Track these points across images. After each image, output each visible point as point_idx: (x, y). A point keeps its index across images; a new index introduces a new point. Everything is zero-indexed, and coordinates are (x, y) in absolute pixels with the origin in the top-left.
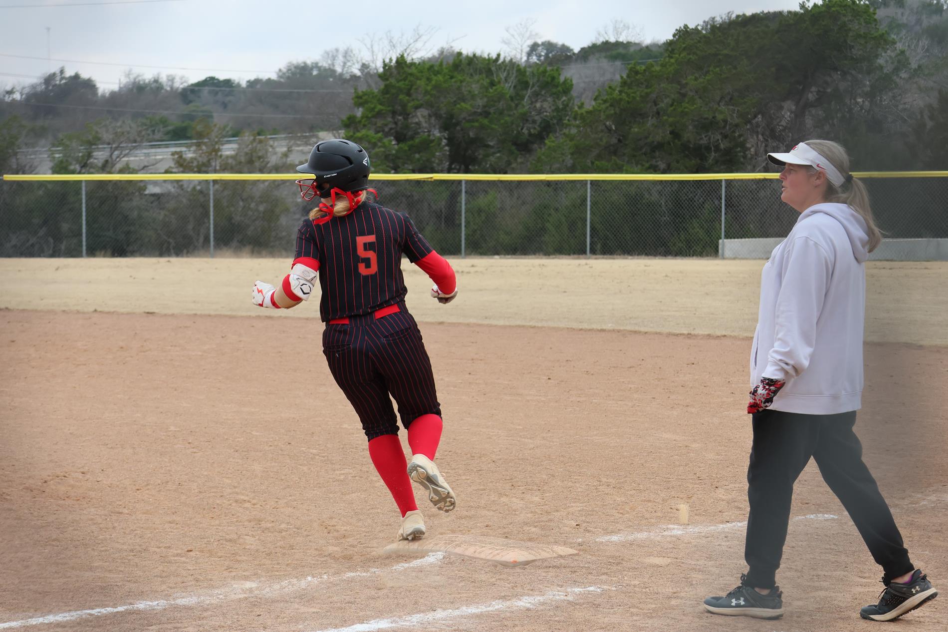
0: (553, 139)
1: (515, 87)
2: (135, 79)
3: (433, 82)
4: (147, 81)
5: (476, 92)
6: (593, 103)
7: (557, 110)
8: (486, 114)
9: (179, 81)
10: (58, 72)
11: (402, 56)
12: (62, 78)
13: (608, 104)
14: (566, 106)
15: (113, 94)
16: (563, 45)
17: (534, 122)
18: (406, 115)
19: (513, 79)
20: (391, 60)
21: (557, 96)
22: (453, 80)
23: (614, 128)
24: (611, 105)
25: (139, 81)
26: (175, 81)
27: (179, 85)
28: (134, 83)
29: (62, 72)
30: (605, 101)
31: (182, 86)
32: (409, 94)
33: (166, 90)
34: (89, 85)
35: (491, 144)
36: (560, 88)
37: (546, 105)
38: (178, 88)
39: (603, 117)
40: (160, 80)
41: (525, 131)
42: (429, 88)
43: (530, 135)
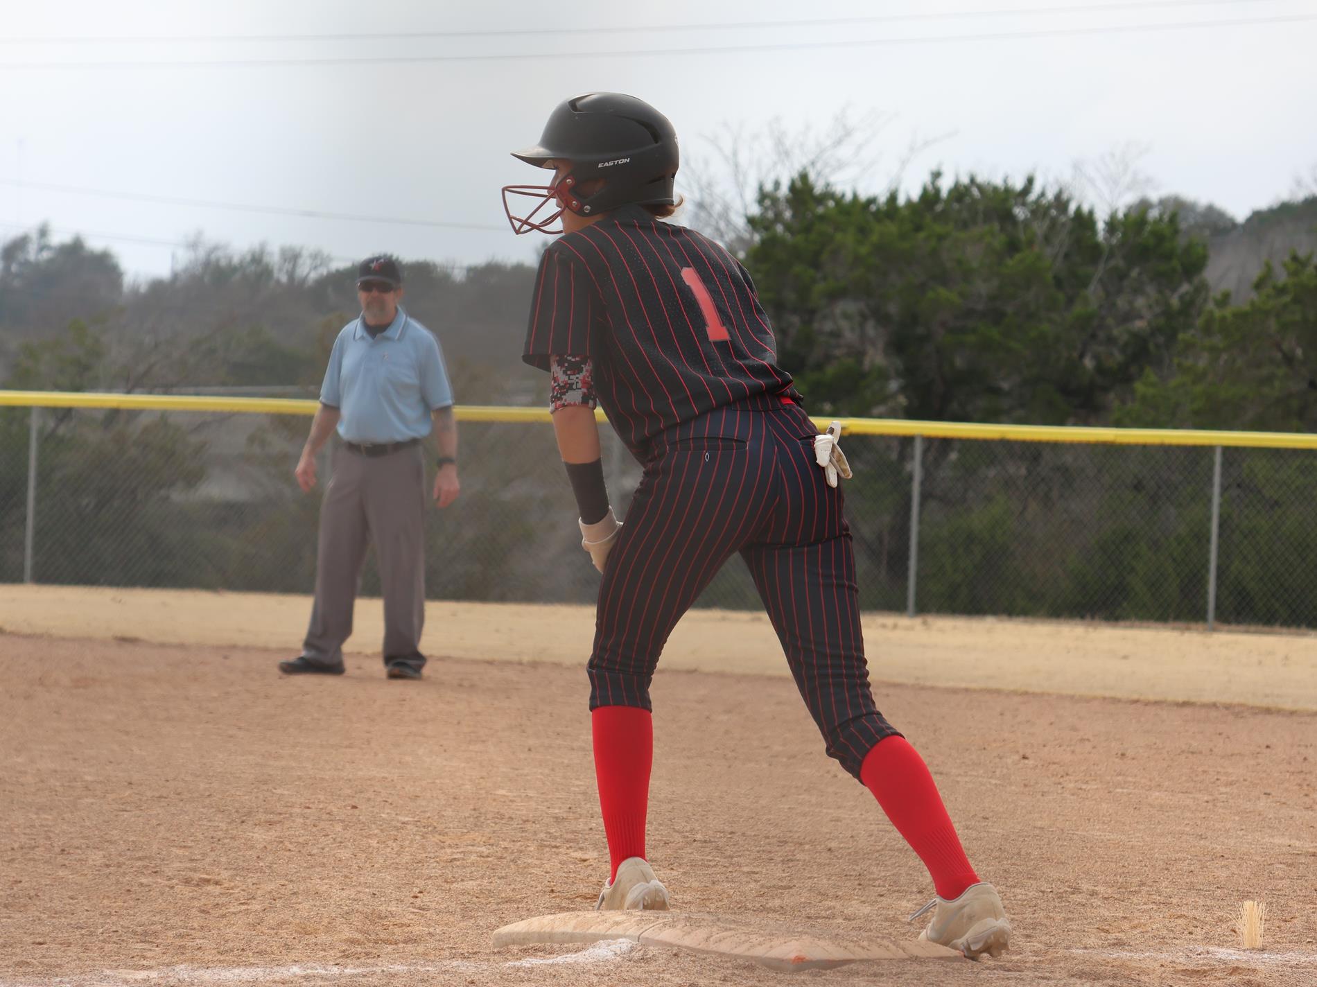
0: (1153, 378)
1: (1067, 256)
2: (209, 253)
3: (874, 238)
4: (236, 260)
5: (975, 265)
6: (1254, 296)
7: (1168, 313)
8: (996, 316)
9: (308, 262)
10: (34, 235)
11: (804, 177)
12: (42, 248)
13: (1287, 299)
14: (1188, 305)
15: (158, 289)
16: (1211, 210)
17: (1111, 340)
18: (810, 314)
19: (1062, 239)
20: (777, 184)
21: (1166, 280)
22: (922, 235)
23: (1299, 352)
24: (1296, 300)
25: (218, 261)
26: (301, 261)
27: (308, 271)
28: (207, 264)
29: (43, 232)
30: (1281, 291)
31: (313, 276)
32: (815, 264)
33: (278, 282)
34: (104, 266)
35: (1005, 386)
36: (1175, 263)
37: (1140, 302)
38: (305, 279)
39: (1273, 325)
40: (266, 259)
41: (1088, 363)
42: (864, 250)
43: (1100, 370)
